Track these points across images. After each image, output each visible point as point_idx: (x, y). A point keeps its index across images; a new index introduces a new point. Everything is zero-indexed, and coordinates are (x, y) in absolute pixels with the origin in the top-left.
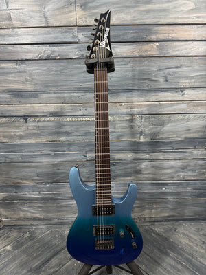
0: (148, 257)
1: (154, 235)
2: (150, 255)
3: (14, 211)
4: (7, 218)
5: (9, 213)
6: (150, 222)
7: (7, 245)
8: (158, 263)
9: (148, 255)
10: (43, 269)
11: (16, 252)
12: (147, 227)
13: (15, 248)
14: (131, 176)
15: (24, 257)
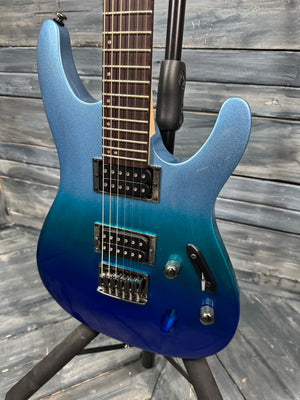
0: (261, 365)
1: (293, 324)
2: (269, 362)
3: (27, 199)
4: (18, 211)
5: (20, 202)
6: (291, 291)
7: (5, 253)
8: (284, 387)
9: (264, 362)
10: (37, 309)
11: (11, 268)
12: (279, 301)
13: (13, 261)
14: (263, 164)
15: (19, 280)
